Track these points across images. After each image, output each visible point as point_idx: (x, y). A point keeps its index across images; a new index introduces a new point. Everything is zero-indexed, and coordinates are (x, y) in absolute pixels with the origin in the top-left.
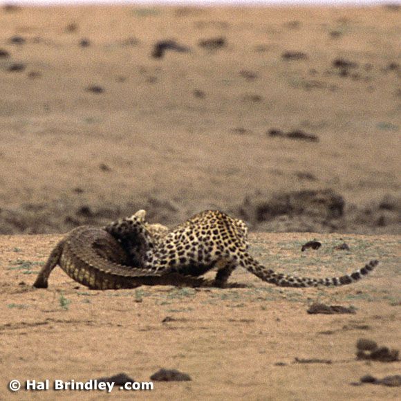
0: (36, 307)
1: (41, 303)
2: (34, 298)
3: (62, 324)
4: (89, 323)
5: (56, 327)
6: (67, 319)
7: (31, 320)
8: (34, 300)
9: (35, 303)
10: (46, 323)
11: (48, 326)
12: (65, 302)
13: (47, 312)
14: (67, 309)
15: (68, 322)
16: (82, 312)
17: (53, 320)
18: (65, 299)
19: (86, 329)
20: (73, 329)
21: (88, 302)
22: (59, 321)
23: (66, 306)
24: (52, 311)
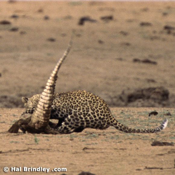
0: (23, 142)
1: (26, 141)
2: (23, 138)
3: (35, 150)
4: (48, 150)
5: (33, 152)
6: (38, 148)
7: (21, 149)
8: (22, 139)
9: (23, 140)
10: (28, 150)
11: (29, 151)
12: (37, 140)
13: (28, 145)
14: (38, 144)
15: (38, 150)
16: (45, 145)
17: (31, 149)
18: (37, 139)
19: (47, 153)
20: (41, 153)
21: (48, 140)
22: (34, 149)
23: (38, 142)
24: (31, 144)
